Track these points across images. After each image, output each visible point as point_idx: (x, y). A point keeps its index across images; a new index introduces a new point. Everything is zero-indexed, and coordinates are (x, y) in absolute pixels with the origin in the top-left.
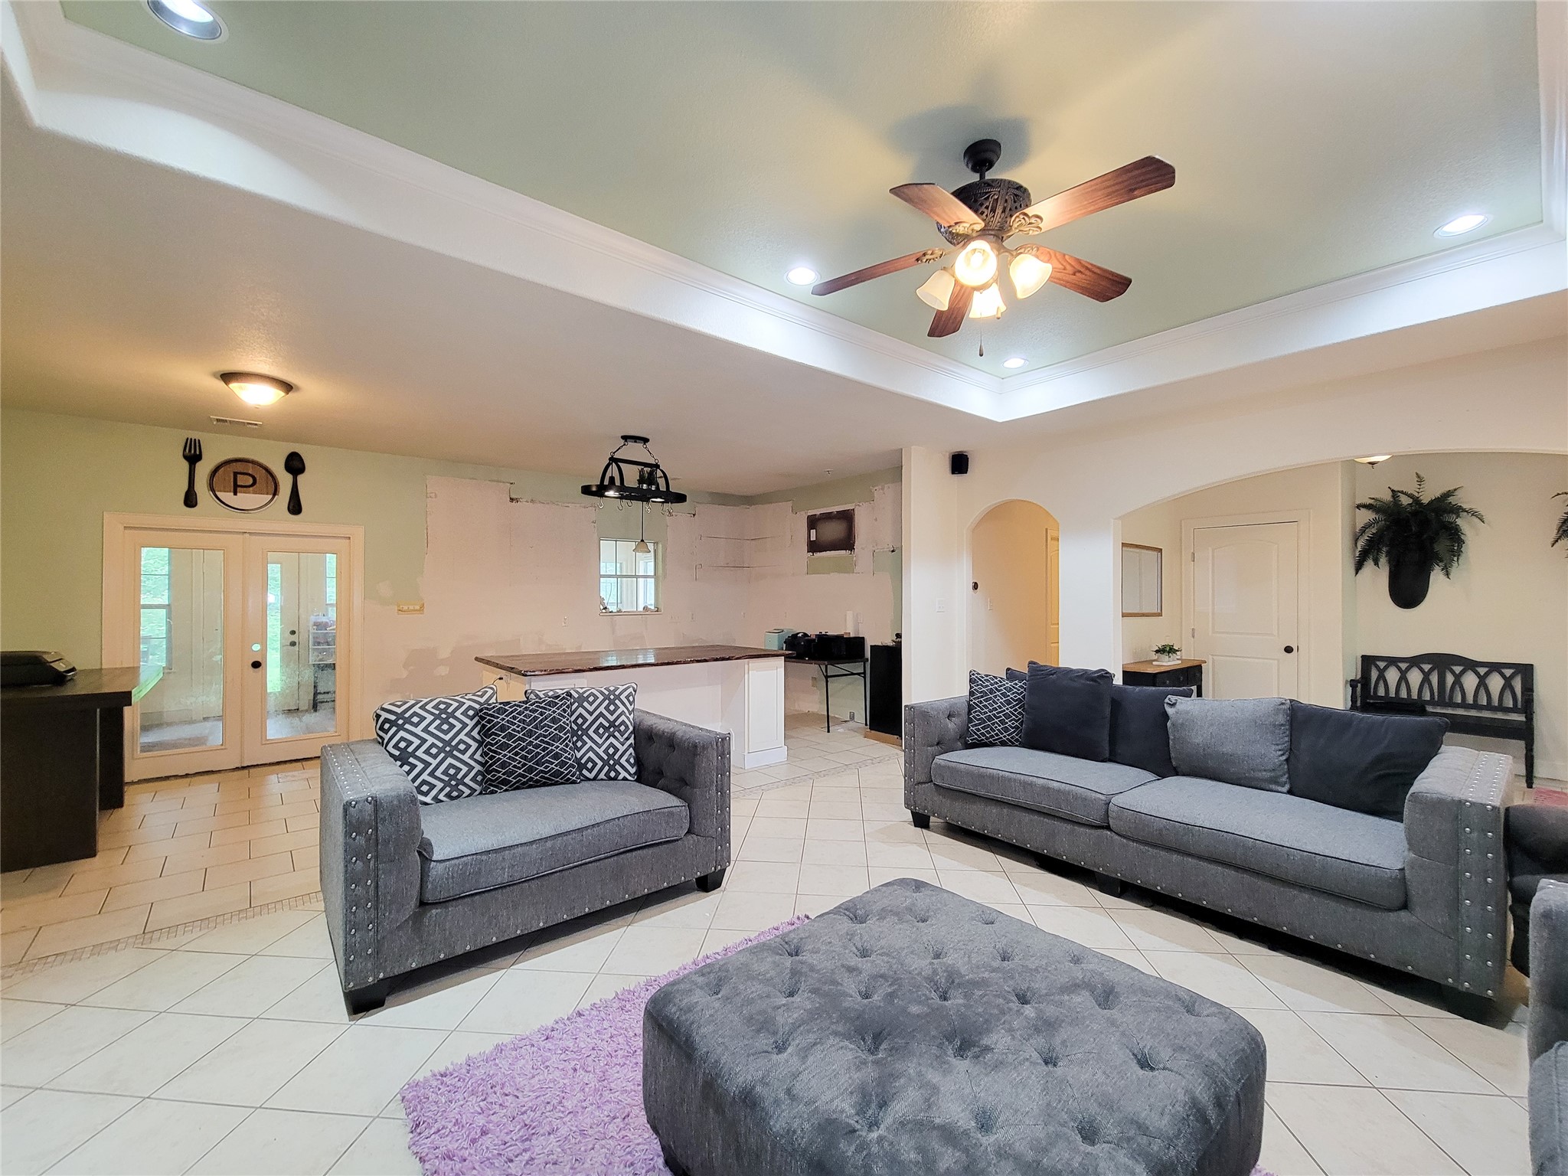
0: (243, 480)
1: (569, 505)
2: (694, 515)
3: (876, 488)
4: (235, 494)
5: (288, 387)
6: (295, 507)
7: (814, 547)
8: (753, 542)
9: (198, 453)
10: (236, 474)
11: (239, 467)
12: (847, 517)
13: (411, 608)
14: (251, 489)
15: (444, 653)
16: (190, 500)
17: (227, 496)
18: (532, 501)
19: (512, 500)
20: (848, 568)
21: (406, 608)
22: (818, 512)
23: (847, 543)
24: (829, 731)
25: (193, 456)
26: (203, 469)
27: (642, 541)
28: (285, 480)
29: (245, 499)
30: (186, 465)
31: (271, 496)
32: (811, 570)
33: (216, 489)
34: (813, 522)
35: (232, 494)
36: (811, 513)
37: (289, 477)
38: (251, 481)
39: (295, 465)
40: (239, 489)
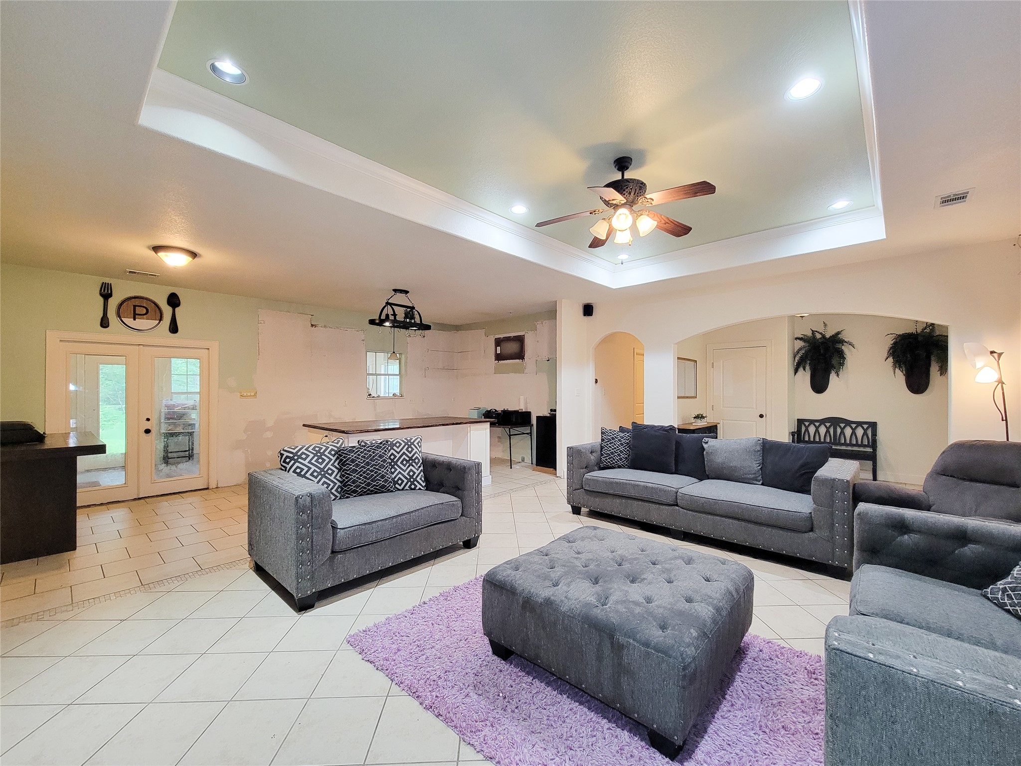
0: (139, 310)
1: (347, 329)
2: (424, 337)
3: (538, 323)
4: (135, 319)
5: (194, 255)
6: (174, 328)
7: (499, 357)
8: (460, 354)
9: (109, 292)
10: (135, 306)
11: (137, 302)
12: (520, 340)
13: (249, 394)
14: (145, 316)
15: (270, 423)
16: (104, 323)
17: (129, 321)
18: (325, 326)
19: (312, 325)
20: (520, 370)
21: (245, 394)
22: (501, 336)
23: (520, 355)
24: (511, 468)
25: (106, 293)
26: (113, 303)
27: (394, 352)
28: (167, 311)
29: (141, 323)
30: (101, 300)
31: (158, 321)
32: (497, 371)
33: (122, 316)
34: (498, 342)
35: (133, 319)
36: (497, 336)
37: (170, 309)
38: (144, 311)
39: (174, 301)
40: (137, 316)
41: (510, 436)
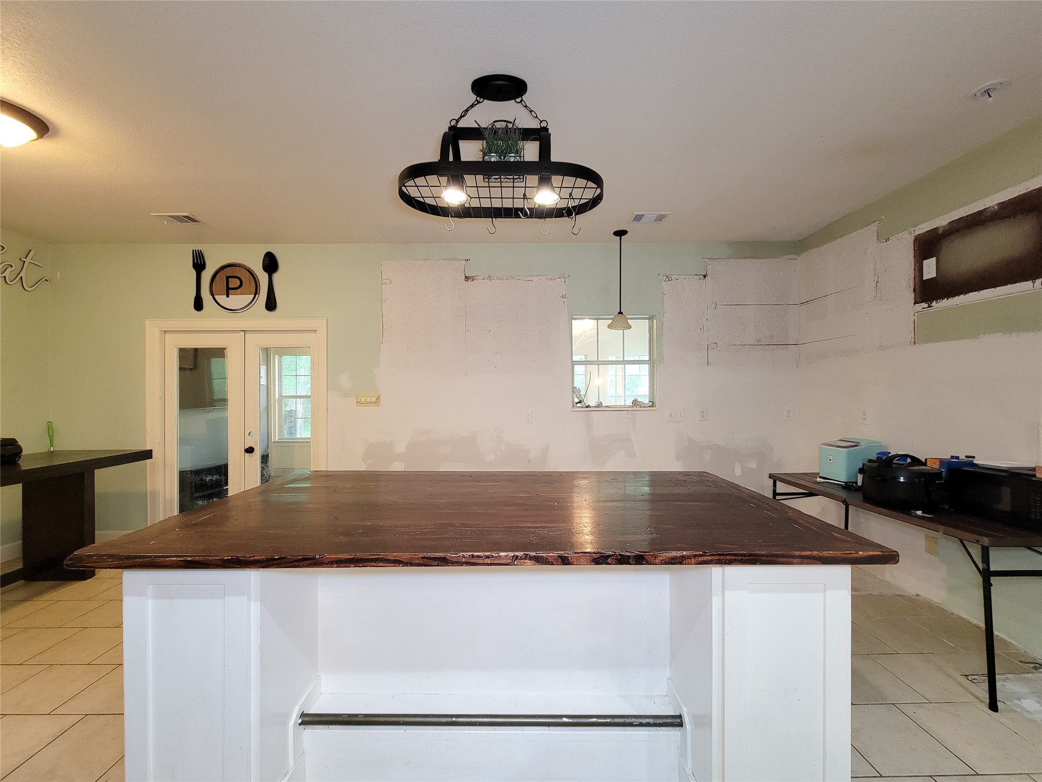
0: (234, 283)
1: (532, 278)
2: (705, 276)
4: (228, 296)
5: (41, 126)
6: (271, 305)
7: (926, 293)
8: (804, 306)
9: (202, 262)
10: (228, 278)
11: (229, 273)
13: (369, 400)
14: (239, 290)
15: (400, 448)
16: (198, 305)
17: (222, 299)
18: (489, 278)
19: (467, 278)
21: (363, 400)
22: (945, 220)
25: (199, 265)
26: (207, 276)
27: (620, 313)
28: (263, 277)
30: (194, 273)
31: (253, 296)
33: (214, 293)
34: (930, 244)
35: (226, 296)
36: (924, 228)
37: (266, 275)
38: (238, 283)
39: (271, 264)
40: (230, 291)
41: (987, 575)
